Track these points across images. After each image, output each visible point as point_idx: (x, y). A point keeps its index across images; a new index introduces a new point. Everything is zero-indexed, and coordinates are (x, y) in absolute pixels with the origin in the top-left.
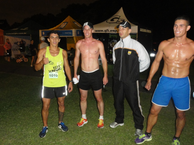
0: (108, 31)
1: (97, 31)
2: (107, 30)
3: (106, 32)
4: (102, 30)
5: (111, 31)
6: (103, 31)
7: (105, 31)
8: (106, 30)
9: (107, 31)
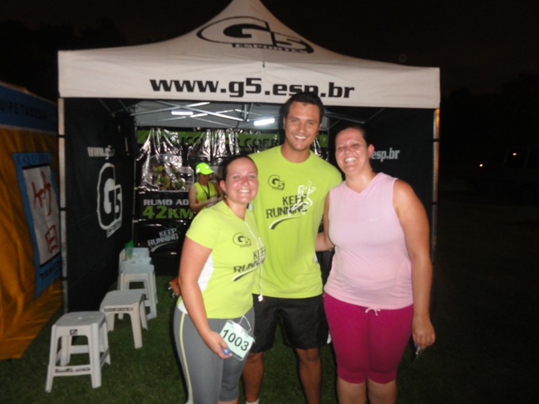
0: (253, 88)
1: (167, 89)
2: (249, 81)
3: (241, 94)
4: (210, 83)
5: (276, 89)
6: (213, 89)
7: (236, 87)
8: (241, 85)
9: (246, 88)
